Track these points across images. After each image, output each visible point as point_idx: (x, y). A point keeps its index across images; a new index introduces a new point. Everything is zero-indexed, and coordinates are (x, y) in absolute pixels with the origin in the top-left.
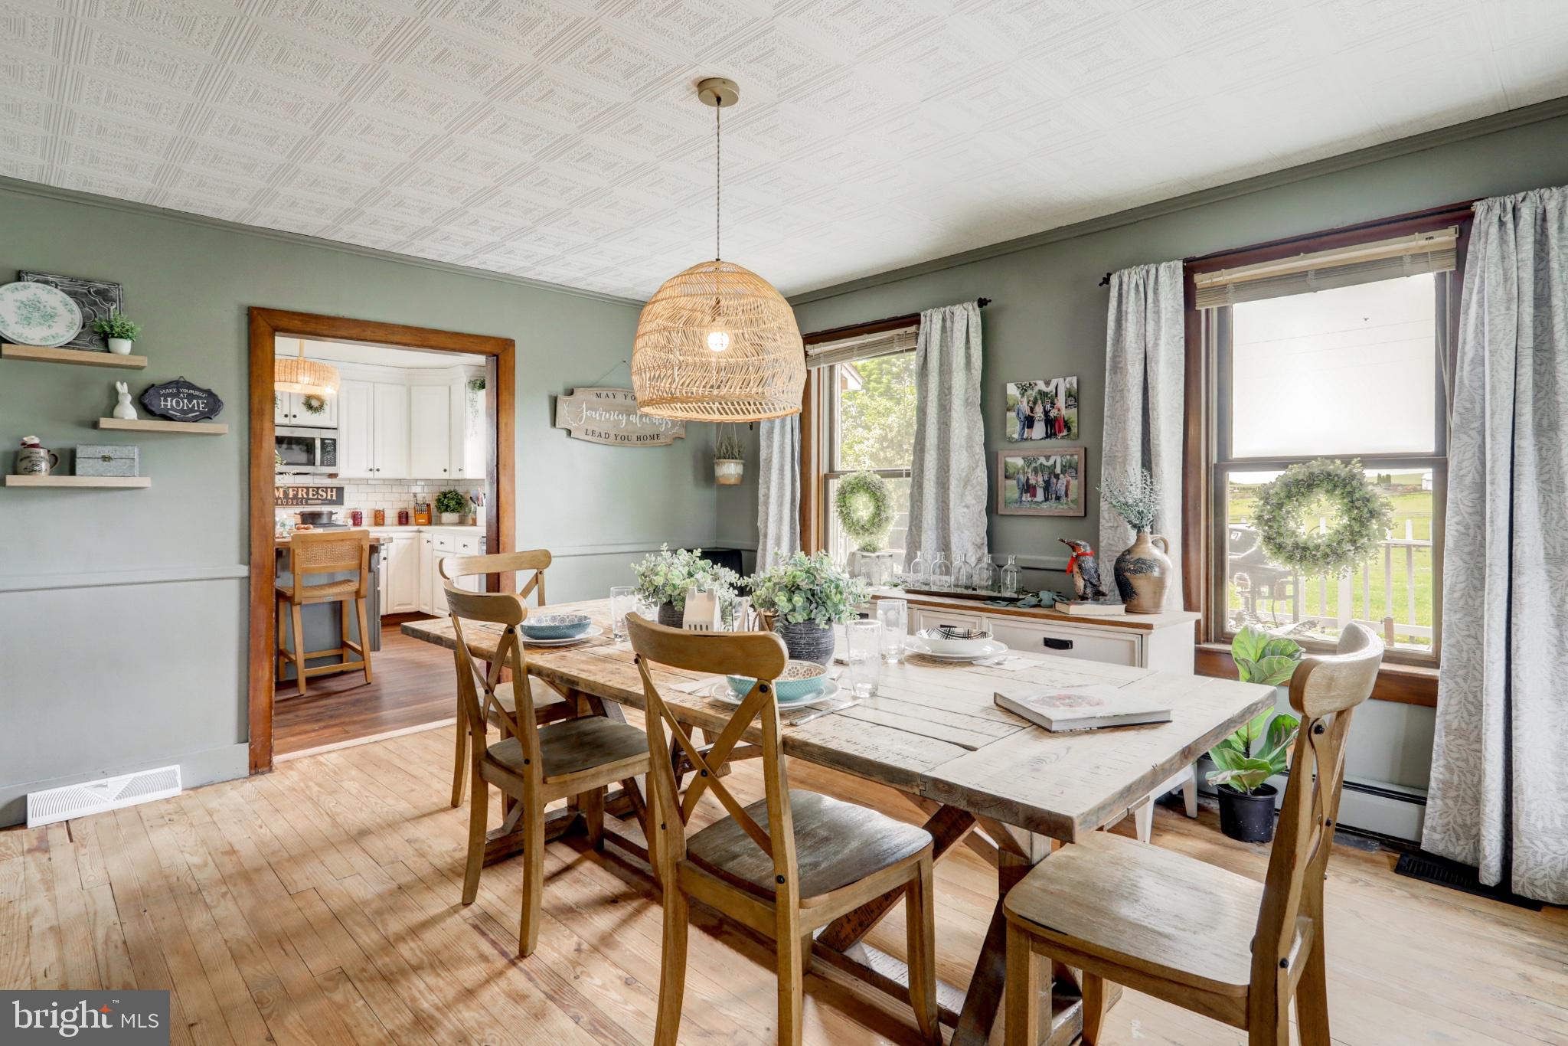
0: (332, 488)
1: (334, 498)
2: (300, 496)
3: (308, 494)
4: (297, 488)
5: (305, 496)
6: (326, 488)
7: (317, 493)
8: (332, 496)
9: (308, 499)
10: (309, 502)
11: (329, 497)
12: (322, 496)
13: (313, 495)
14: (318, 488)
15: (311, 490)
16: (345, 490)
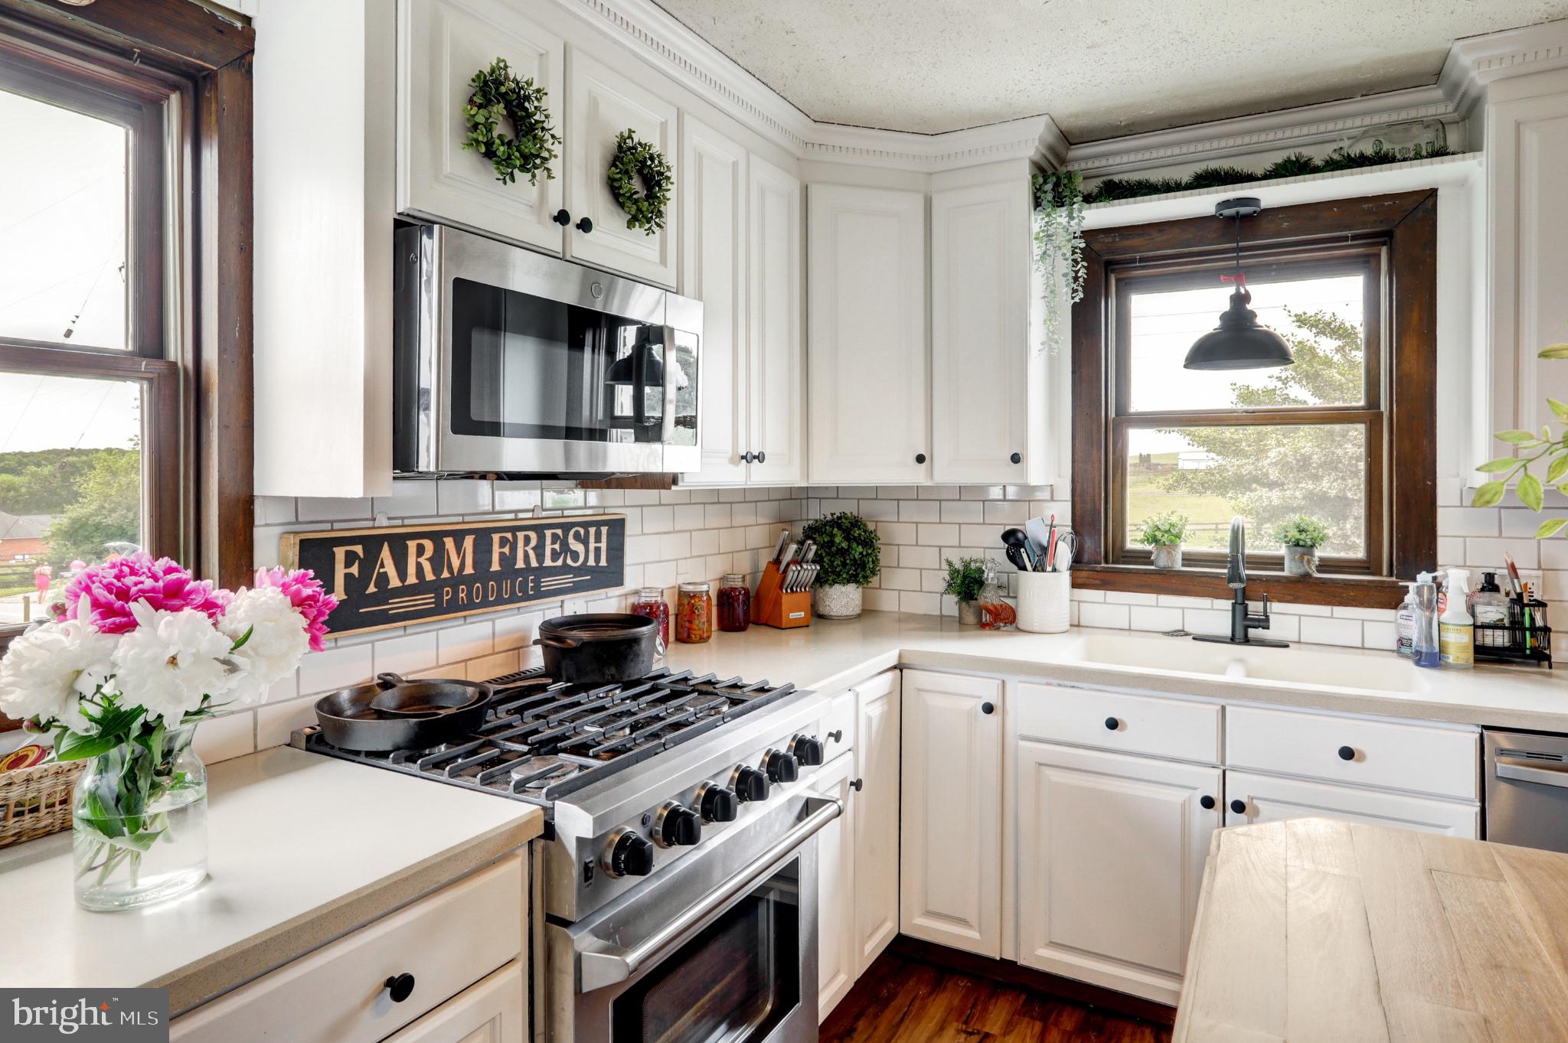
0: (598, 524)
1: (603, 563)
2: (520, 564)
3: (539, 550)
4: (514, 530)
5: (534, 564)
6: (586, 525)
7: (565, 548)
8: (597, 558)
9: (543, 571)
10: (548, 583)
11: (591, 562)
12: (575, 556)
13: (555, 555)
14: (566, 527)
15: (548, 533)
16: (630, 529)
